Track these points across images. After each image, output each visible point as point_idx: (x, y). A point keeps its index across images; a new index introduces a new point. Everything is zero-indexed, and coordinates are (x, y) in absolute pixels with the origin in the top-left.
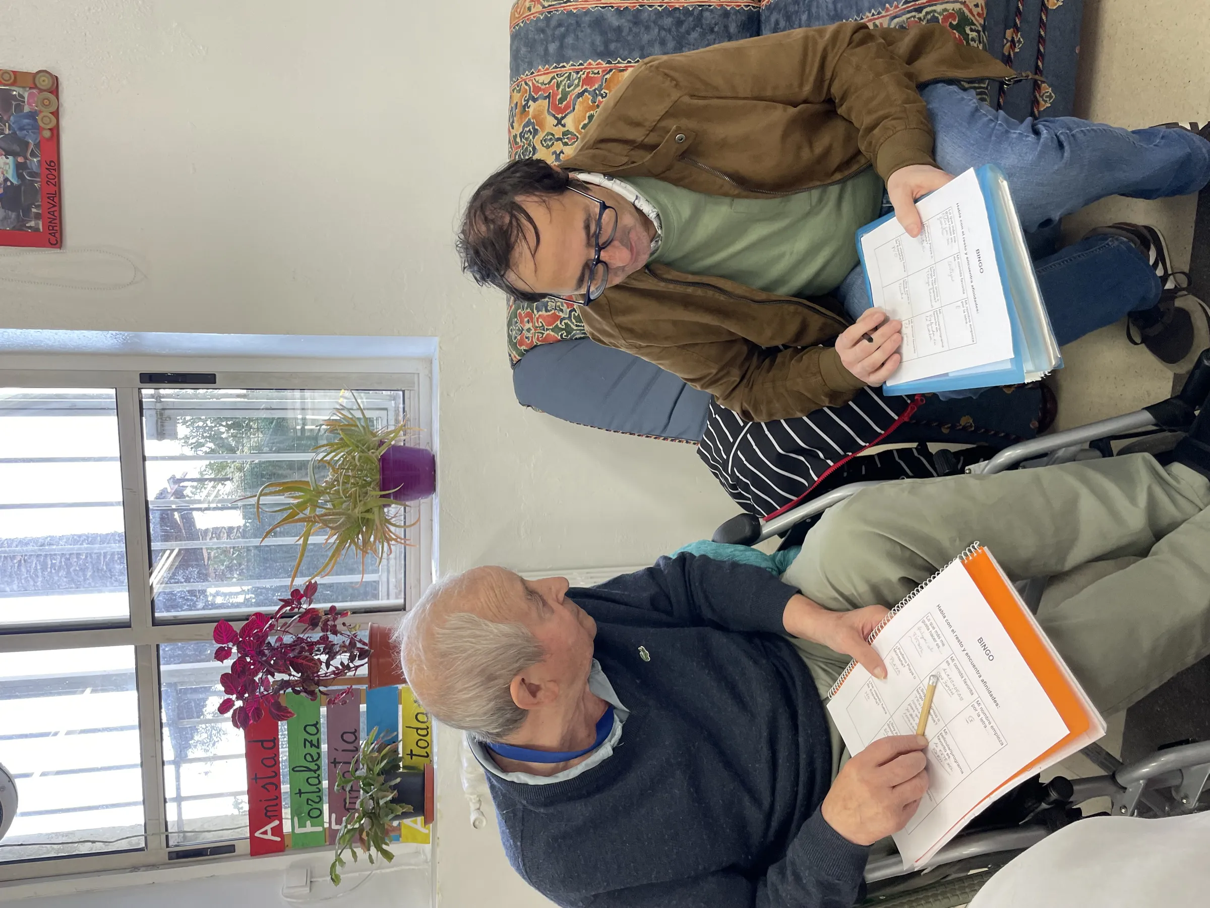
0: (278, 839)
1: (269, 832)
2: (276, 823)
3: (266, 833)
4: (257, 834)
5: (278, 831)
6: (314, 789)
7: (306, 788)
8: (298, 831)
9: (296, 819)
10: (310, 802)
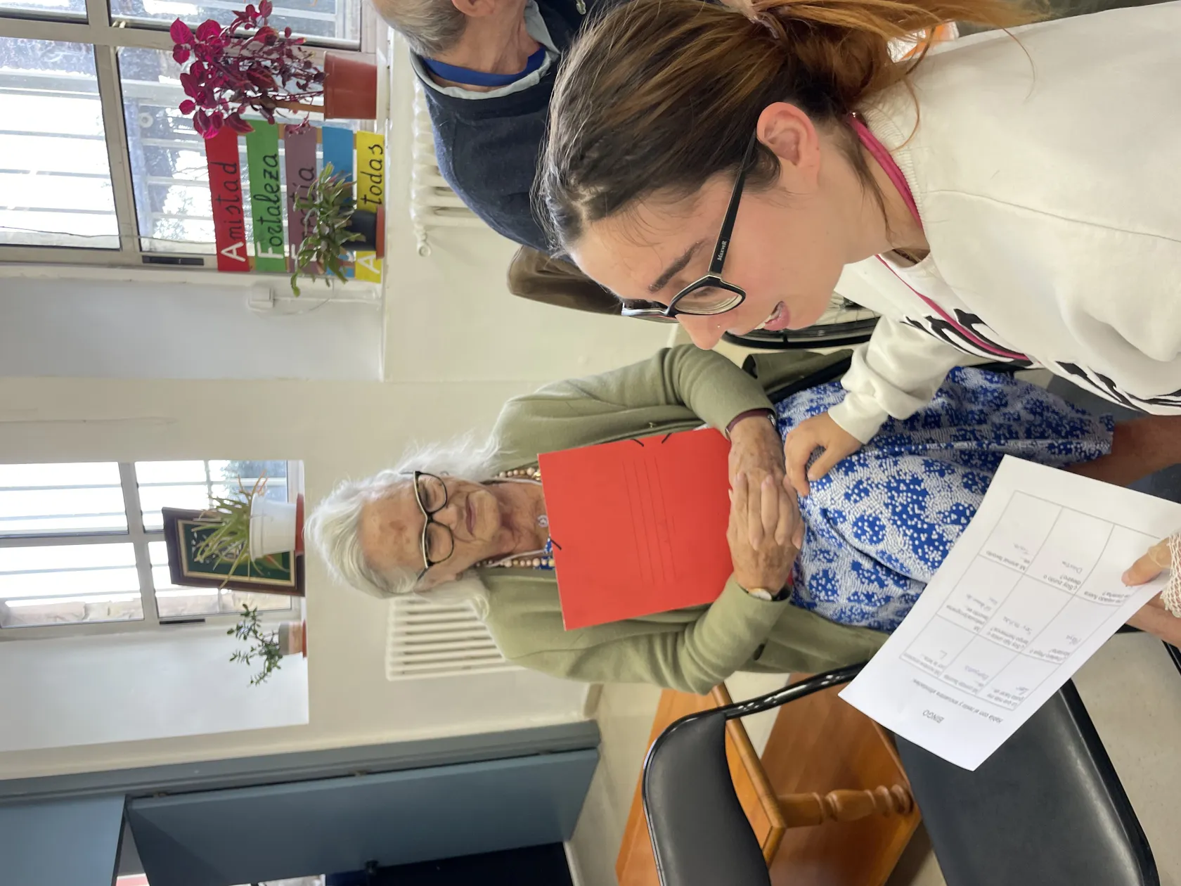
0: (243, 260)
1: (235, 252)
2: (240, 245)
3: (232, 252)
4: (224, 252)
5: (242, 251)
6: (274, 218)
7: (267, 217)
8: (261, 255)
9: (259, 244)
10: (271, 230)
